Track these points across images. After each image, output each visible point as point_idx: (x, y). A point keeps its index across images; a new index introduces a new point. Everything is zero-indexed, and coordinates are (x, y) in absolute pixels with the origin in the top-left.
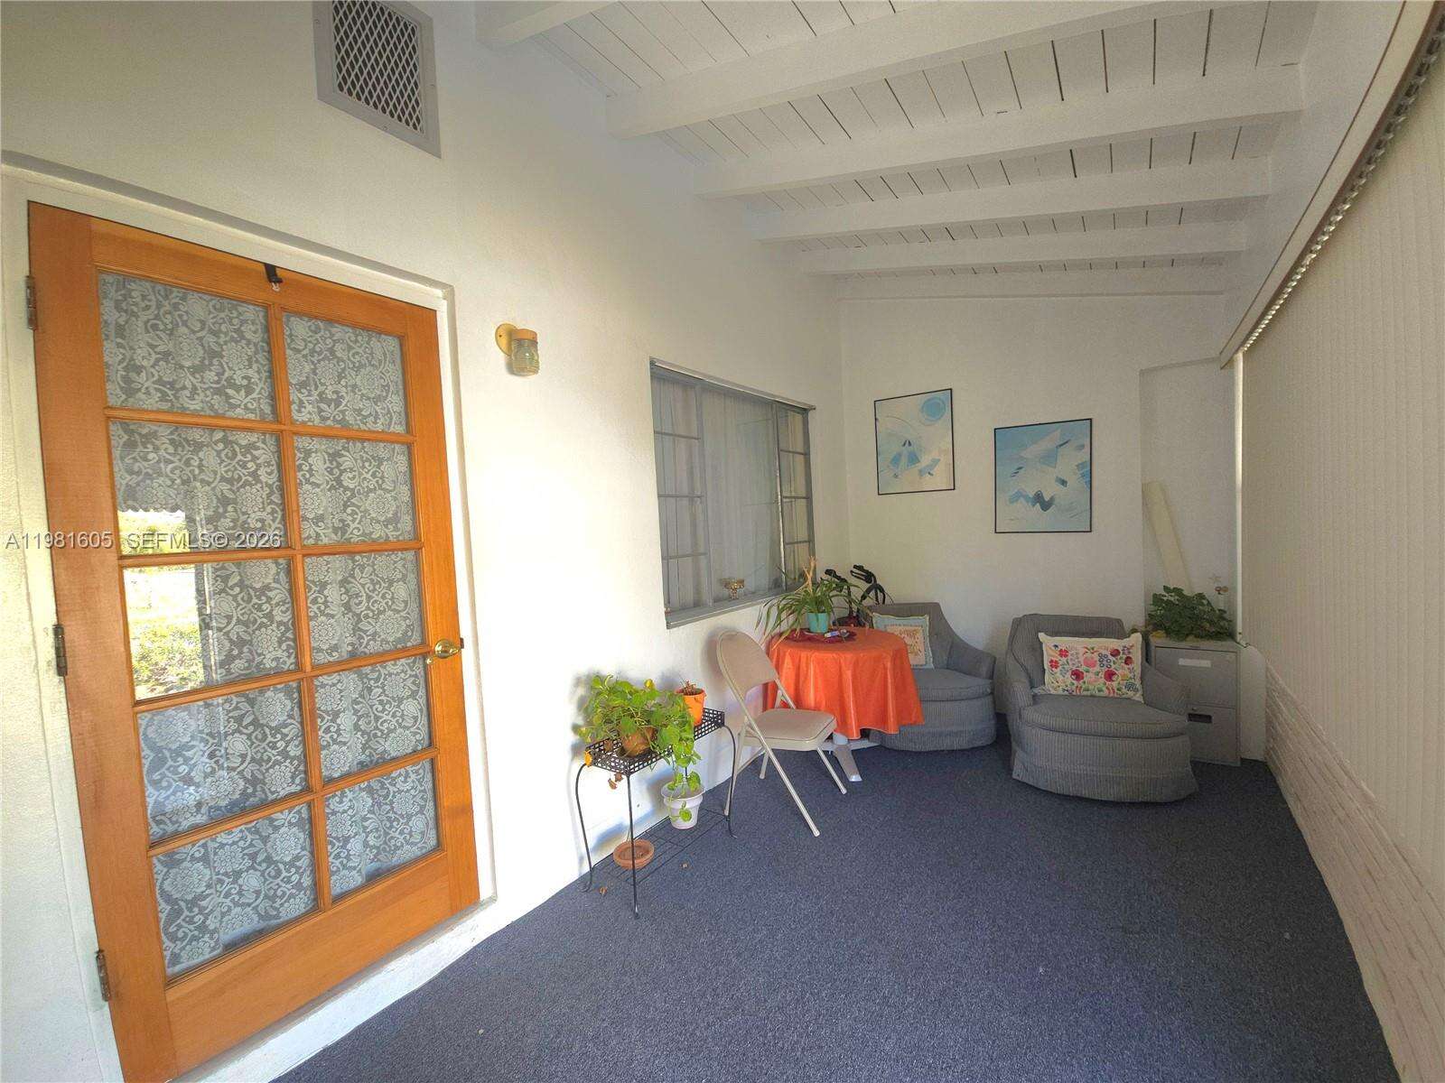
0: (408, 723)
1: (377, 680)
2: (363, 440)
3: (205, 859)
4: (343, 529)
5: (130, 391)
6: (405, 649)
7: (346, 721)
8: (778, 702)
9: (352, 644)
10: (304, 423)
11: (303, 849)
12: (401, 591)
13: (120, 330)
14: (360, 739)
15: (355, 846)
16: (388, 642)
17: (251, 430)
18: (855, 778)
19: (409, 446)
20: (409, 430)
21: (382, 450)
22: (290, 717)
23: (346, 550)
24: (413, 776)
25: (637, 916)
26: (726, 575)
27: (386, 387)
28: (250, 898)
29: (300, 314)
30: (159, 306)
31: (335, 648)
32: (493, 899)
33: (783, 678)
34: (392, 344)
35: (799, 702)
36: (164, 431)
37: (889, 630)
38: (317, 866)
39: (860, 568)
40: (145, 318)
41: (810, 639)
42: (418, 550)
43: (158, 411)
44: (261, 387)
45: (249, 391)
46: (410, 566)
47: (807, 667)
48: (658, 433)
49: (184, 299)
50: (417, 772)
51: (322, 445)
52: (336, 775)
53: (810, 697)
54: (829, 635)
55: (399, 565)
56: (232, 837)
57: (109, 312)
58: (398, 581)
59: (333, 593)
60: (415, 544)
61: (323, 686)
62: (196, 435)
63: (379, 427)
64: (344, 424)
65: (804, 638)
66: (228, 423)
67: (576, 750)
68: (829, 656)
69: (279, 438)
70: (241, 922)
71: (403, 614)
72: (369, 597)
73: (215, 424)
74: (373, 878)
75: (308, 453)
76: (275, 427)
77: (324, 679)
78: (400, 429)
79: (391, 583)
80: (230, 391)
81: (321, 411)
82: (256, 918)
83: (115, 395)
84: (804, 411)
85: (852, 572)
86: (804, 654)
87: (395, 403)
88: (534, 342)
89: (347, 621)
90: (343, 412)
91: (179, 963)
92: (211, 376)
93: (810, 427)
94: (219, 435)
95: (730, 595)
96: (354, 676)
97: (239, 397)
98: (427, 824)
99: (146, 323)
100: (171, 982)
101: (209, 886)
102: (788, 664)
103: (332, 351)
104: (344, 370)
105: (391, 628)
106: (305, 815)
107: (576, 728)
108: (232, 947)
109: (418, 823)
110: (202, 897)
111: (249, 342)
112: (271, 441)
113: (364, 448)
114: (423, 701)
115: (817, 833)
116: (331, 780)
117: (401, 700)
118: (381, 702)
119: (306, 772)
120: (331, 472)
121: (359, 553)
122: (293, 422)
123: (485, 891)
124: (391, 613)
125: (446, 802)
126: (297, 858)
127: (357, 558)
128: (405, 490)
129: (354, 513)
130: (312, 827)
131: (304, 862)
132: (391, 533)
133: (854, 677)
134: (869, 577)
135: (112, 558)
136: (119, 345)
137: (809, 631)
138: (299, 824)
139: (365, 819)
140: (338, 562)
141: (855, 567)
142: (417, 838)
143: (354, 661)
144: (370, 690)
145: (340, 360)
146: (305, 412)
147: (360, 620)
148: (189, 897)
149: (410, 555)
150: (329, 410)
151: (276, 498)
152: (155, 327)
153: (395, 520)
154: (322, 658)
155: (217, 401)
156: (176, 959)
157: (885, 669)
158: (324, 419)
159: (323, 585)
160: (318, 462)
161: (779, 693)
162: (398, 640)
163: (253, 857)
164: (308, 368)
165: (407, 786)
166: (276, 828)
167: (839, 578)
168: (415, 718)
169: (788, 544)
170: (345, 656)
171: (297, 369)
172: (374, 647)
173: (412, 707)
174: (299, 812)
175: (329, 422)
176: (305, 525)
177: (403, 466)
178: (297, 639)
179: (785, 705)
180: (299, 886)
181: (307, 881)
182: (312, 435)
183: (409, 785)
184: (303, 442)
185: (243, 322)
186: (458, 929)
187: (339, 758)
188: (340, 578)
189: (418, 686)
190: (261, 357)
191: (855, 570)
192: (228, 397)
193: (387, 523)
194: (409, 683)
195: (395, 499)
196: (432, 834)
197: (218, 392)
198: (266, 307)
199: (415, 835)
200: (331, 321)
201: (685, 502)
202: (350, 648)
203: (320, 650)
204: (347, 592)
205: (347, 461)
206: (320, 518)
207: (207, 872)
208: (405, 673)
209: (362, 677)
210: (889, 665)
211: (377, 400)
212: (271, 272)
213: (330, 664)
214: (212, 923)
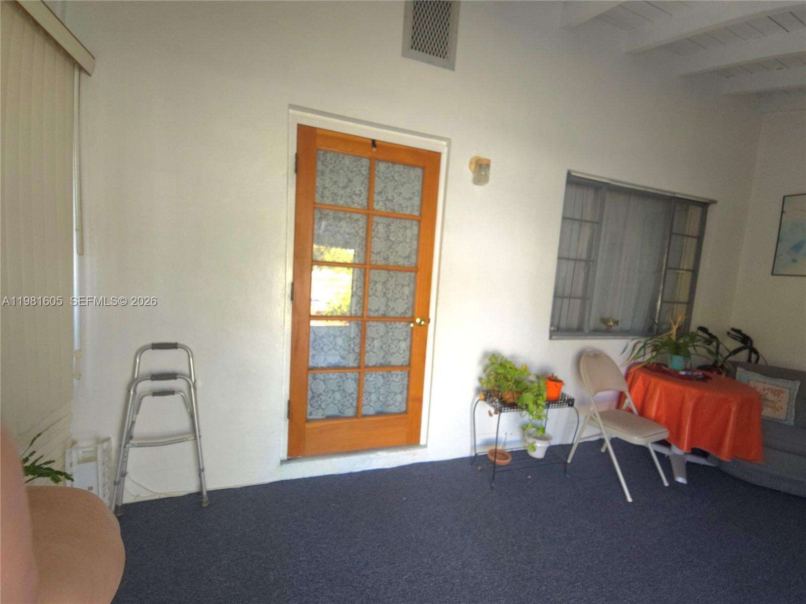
0: (402, 351)
1: (391, 329)
2: (401, 218)
3: (324, 381)
4: (386, 259)
5: (323, 197)
6: (404, 318)
7: (377, 343)
8: (625, 406)
9: (384, 311)
10: (378, 211)
11: (355, 390)
12: (407, 291)
13: (323, 173)
14: (382, 354)
15: (373, 397)
16: (398, 313)
17: (358, 213)
18: (681, 480)
19: (419, 221)
20: (420, 215)
21: (408, 223)
22: (357, 335)
23: (387, 268)
24: (400, 377)
25: (492, 488)
26: (606, 316)
27: (413, 193)
28: (336, 402)
29: (383, 161)
30: (336, 162)
31: (377, 311)
32: (425, 446)
33: (633, 392)
34: (419, 172)
35: (642, 412)
36: (331, 213)
37: (752, 384)
38: (359, 399)
39: (739, 332)
40: (330, 168)
41: (665, 372)
42: (416, 272)
43: (330, 205)
44: (364, 194)
45: (360, 195)
46: (412, 279)
47: (655, 390)
48: (564, 218)
49: (343, 158)
50: (401, 375)
51: (385, 220)
52: (370, 365)
53: (653, 411)
54: (683, 373)
55: (407, 279)
56: (333, 376)
57: (320, 166)
58: (406, 285)
59: (379, 287)
60: (415, 269)
61: (370, 326)
62: (341, 215)
63: (408, 213)
64: (394, 211)
65: (658, 369)
66: (351, 210)
67: (478, 391)
68: (675, 387)
69: (368, 215)
70: (332, 411)
71: (406, 301)
72: (393, 291)
73: (347, 210)
74: (379, 414)
75: (378, 223)
76: (367, 212)
77: (371, 323)
78: (416, 213)
79: (403, 286)
80: (354, 197)
81: (386, 204)
82: (337, 411)
83: (318, 199)
84: (704, 205)
85: (728, 333)
86: (654, 380)
87: (417, 201)
88: (488, 166)
89: (383, 300)
90: (394, 205)
91: (312, 415)
92: (348, 190)
93: (709, 217)
94: (348, 215)
95: (606, 329)
96: (383, 325)
97: (356, 199)
98: (403, 400)
99: (330, 169)
100: (308, 421)
101: (324, 392)
102: (639, 383)
103: (393, 177)
104: (397, 185)
105: (400, 307)
106: (357, 377)
107: (480, 379)
108: (329, 418)
109: (399, 398)
110: (321, 394)
111: (363, 175)
112: (365, 217)
113: (400, 222)
114: (409, 344)
115: (630, 500)
116: (367, 367)
117: (399, 341)
118: (392, 339)
119: (360, 360)
120: (386, 233)
121: (392, 270)
122: (374, 210)
123: (422, 441)
124: (400, 300)
125: (412, 392)
126: (353, 393)
127: (391, 272)
128: (415, 242)
129: (392, 252)
130: (359, 383)
131: (355, 396)
132: (406, 263)
133: (695, 409)
134: (746, 341)
135: (310, 260)
136: (322, 179)
137: (666, 366)
138: (355, 380)
139: (379, 388)
140: (384, 273)
141: (733, 329)
142: (397, 404)
143: (384, 318)
144: (388, 332)
145: (396, 181)
146: (378, 206)
147: (388, 301)
148: (318, 393)
149: (413, 274)
150: (389, 204)
151: (364, 243)
152: (333, 171)
153: (409, 257)
154: (372, 314)
155: (349, 200)
156: (311, 414)
157: (730, 410)
158: (387, 208)
159: (376, 282)
160: (381, 228)
161: (627, 401)
162: (402, 313)
163: (339, 387)
164: (383, 185)
165: (397, 380)
166: (347, 379)
167: (710, 335)
168: (404, 351)
169: (665, 302)
170: (380, 315)
171: (378, 186)
172: (392, 314)
173: (404, 345)
174: (355, 375)
175: (388, 210)
176: (373, 255)
177: (416, 232)
178: (363, 303)
179: (630, 411)
180: (351, 404)
181: (355, 404)
182: (381, 216)
183: (398, 379)
184: (376, 219)
185: (362, 166)
186: (408, 452)
187: (372, 359)
188: (383, 281)
189: (407, 336)
190: (366, 181)
191: (731, 332)
192: (353, 199)
193: (406, 257)
194: (404, 333)
195: (410, 247)
196: (404, 405)
197: (350, 197)
198: (370, 159)
199: (397, 403)
200: (394, 163)
201: (583, 264)
202: (383, 313)
203: (371, 310)
204: (385, 287)
205: (393, 228)
206: (379, 253)
207: (324, 386)
208: (403, 329)
209: (386, 326)
210: (734, 409)
211: (410, 199)
212: (374, 143)
213: (374, 317)
214: (323, 406)
